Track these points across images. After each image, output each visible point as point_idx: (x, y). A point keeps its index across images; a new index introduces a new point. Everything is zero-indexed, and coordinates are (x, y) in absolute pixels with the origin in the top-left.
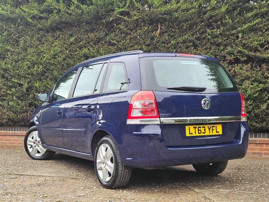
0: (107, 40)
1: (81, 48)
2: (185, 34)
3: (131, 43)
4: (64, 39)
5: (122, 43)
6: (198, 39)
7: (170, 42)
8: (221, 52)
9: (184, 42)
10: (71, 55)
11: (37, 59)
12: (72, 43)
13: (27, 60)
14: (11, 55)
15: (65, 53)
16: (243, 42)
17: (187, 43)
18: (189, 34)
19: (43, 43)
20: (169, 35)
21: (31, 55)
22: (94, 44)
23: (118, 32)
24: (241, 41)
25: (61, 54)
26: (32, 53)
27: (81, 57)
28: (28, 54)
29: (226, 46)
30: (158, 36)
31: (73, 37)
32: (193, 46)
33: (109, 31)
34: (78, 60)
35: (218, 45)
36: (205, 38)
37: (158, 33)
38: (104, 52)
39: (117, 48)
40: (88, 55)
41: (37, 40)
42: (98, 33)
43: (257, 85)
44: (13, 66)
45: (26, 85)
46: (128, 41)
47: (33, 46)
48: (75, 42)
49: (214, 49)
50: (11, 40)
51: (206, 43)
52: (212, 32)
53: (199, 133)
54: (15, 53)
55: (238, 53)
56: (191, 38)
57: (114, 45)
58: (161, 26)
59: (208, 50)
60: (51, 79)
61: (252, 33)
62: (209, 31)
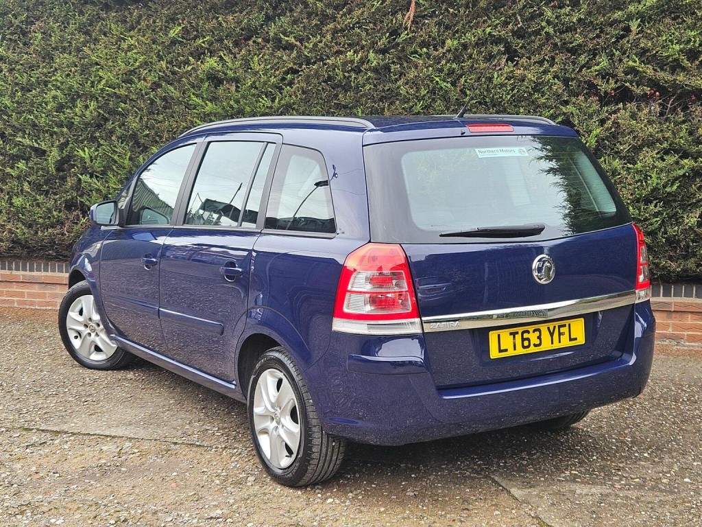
0: (272, 34)
1: (199, 55)
2: (485, 22)
3: (336, 43)
4: (154, 31)
5: (311, 46)
6: (519, 34)
7: (444, 43)
8: (580, 70)
9: (480, 43)
10: (174, 73)
11: (81, 85)
12: (174, 42)
13: (53, 85)
14: (11, 70)
15: (158, 67)
16: (642, 45)
17: (489, 47)
18: (494, 21)
19: (96, 39)
20: (439, 24)
21: (65, 73)
22: (236, 44)
23: (301, 12)
24: (636, 43)
25: (146, 72)
26: (68, 66)
27: (202, 81)
28: (56, 70)
29: (594, 53)
30: (409, 26)
31: (177, 23)
32: (504, 54)
33: (275, 8)
34: (193, 87)
35: (573, 51)
36: (537, 33)
37: (409, 18)
38: (262, 66)
39: (299, 56)
40: (219, 76)
41: (80, 30)
42: (244, 13)
43: (677, 163)
44: (18, 103)
45: (54, 155)
46: (329, 37)
47: (69, 46)
48: (183, 38)
49: (563, 63)
50: (8, 29)
51: (541, 46)
52: (557, 17)
53: (524, 347)
54: (21, 64)
55: (626, 74)
56: (499, 32)
57: (289, 47)
59: (546, 65)
60: (121, 138)
61: (668, 20)
62: (549, 13)
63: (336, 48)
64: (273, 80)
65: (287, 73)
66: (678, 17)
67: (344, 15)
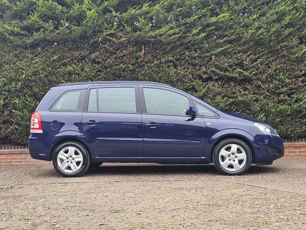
0: (93, 58)
1: (65, 65)
3: (116, 62)
4: (46, 57)
5: (108, 62)
6: (177, 60)
7: (153, 62)
8: (197, 71)
9: (166, 62)
10: (54, 72)
11: (15, 76)
12: (54, 61)
13: (3, 76)
15: (48, 70)
16: (216, 64)
19: (21, 60)
20: (152, 56)
21: (8, 71)
22: (78, 62)
24: (214, 63)
25: (42, 71)
26: (9, 69)
27: (65, 74)
28: (4, 70)
29: (201, 66)
30: (142, 56)
32: (173, 66)
35: (194, 65)
36: (183, 59)
37: (142, 54)
38: (89, 69)
39: (102, 65)
40: (72, 73)
42: (81, 51)
43: (227, 100)
45: (2, 102)
46: (113, 60)
47: (9, 62)
48: (57, 59)
49: (191, 69)
51: (185, 64)
52: (190, 54)
55: (211, 72)
57: (99, 63)
58: (145, 47)
59: (186, 69)
60: (29, 96)
61: (223, 56)
62: (187, 53)
63: (116, 63)
64: (92, 74)
65: (97, 72)
66: (226, 55)
67: (120, 52)
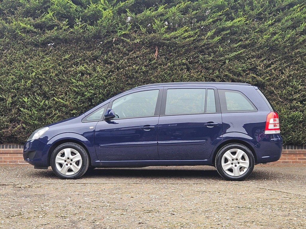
1: (77, 64)
3: (129, 63)
4: (57, 55)
5: (120, 63)
6: (190, 63)
7: (166, 64)
8: (210, 75)
9: (180, 65)
10: (65, 71)
11: (24, 74)
12: (65, 60)
13: (12, 74)
15: (58, 68)
16: (229, 68)
17: (182, 66)
19: (31, 57)
20: (165, 58)
21: (18, 69)
22: (90, 61)
24: (227, 67)
25: (53, 70)
26: (19, 67)
29: (214, 70)
30: (156, 58)
32: (186, 69)
35: (207, 69)
36: (197, 63)
37: (156, 55)
39: (115, 66)
42: (94, 51)
45: (10, 100)
46: (126, 61)
48: (69, 58)
49: (204, 72)
51: (198, 67)
52: (204, 58)
55: (224, 76)
57: (111, 63)
58: (159, 49)
59: (199, 73)
60: (38, 94)
61: (236, 61)
62: (201, 56)
63: (129, 65)
64: (104, 74)
65: (109, 72)
66: (239, 60)
67: (133, 53)
